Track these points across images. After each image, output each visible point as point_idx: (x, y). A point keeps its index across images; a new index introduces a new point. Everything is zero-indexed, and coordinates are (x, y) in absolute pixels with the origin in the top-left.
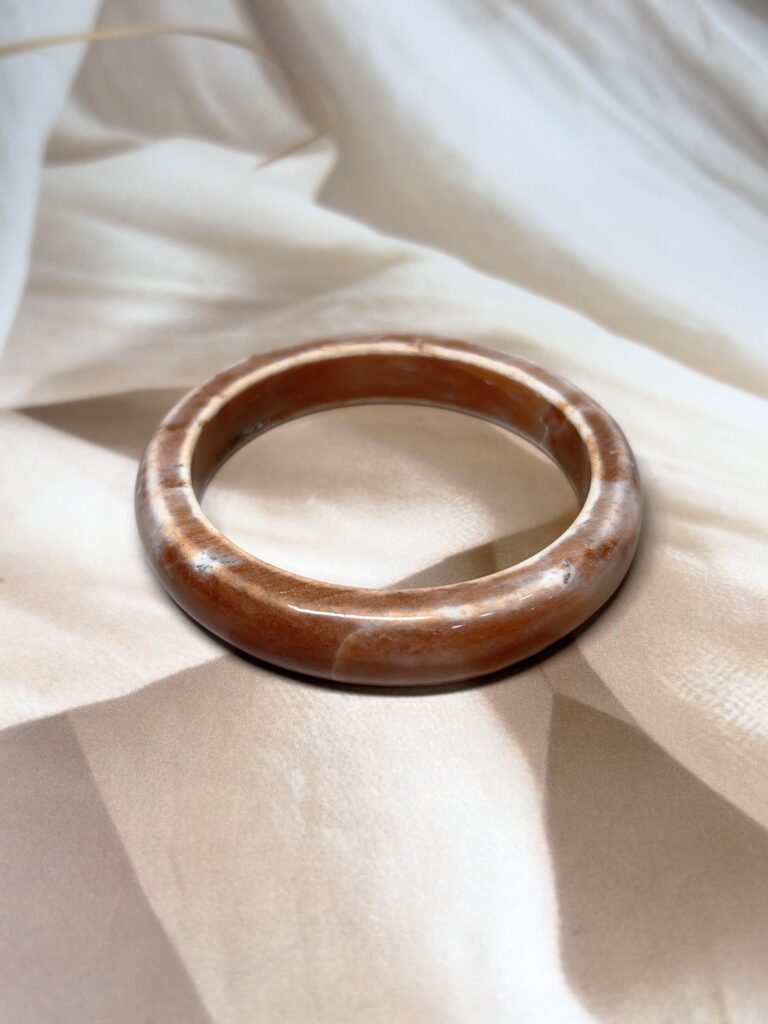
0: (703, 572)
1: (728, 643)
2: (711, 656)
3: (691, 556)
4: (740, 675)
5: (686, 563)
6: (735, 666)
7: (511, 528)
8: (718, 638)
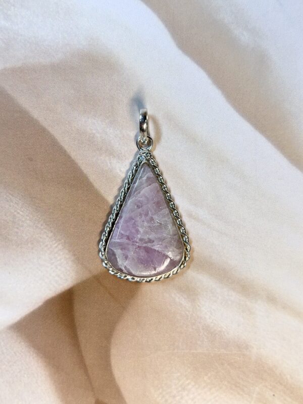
0: (189, 311)
1: (189, 365)
2: (179, 374)
3: (185, 298)
4: (190, 386)
5: (182, 304)
6: (189, 381)
7: (86, 275)
8: (185, 361)
